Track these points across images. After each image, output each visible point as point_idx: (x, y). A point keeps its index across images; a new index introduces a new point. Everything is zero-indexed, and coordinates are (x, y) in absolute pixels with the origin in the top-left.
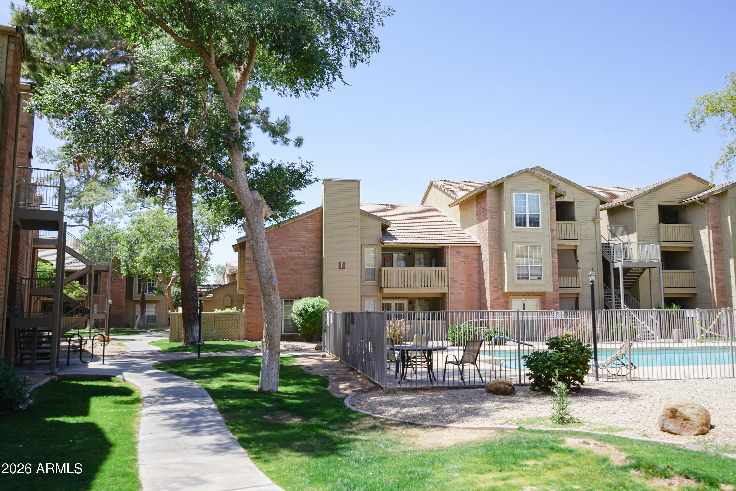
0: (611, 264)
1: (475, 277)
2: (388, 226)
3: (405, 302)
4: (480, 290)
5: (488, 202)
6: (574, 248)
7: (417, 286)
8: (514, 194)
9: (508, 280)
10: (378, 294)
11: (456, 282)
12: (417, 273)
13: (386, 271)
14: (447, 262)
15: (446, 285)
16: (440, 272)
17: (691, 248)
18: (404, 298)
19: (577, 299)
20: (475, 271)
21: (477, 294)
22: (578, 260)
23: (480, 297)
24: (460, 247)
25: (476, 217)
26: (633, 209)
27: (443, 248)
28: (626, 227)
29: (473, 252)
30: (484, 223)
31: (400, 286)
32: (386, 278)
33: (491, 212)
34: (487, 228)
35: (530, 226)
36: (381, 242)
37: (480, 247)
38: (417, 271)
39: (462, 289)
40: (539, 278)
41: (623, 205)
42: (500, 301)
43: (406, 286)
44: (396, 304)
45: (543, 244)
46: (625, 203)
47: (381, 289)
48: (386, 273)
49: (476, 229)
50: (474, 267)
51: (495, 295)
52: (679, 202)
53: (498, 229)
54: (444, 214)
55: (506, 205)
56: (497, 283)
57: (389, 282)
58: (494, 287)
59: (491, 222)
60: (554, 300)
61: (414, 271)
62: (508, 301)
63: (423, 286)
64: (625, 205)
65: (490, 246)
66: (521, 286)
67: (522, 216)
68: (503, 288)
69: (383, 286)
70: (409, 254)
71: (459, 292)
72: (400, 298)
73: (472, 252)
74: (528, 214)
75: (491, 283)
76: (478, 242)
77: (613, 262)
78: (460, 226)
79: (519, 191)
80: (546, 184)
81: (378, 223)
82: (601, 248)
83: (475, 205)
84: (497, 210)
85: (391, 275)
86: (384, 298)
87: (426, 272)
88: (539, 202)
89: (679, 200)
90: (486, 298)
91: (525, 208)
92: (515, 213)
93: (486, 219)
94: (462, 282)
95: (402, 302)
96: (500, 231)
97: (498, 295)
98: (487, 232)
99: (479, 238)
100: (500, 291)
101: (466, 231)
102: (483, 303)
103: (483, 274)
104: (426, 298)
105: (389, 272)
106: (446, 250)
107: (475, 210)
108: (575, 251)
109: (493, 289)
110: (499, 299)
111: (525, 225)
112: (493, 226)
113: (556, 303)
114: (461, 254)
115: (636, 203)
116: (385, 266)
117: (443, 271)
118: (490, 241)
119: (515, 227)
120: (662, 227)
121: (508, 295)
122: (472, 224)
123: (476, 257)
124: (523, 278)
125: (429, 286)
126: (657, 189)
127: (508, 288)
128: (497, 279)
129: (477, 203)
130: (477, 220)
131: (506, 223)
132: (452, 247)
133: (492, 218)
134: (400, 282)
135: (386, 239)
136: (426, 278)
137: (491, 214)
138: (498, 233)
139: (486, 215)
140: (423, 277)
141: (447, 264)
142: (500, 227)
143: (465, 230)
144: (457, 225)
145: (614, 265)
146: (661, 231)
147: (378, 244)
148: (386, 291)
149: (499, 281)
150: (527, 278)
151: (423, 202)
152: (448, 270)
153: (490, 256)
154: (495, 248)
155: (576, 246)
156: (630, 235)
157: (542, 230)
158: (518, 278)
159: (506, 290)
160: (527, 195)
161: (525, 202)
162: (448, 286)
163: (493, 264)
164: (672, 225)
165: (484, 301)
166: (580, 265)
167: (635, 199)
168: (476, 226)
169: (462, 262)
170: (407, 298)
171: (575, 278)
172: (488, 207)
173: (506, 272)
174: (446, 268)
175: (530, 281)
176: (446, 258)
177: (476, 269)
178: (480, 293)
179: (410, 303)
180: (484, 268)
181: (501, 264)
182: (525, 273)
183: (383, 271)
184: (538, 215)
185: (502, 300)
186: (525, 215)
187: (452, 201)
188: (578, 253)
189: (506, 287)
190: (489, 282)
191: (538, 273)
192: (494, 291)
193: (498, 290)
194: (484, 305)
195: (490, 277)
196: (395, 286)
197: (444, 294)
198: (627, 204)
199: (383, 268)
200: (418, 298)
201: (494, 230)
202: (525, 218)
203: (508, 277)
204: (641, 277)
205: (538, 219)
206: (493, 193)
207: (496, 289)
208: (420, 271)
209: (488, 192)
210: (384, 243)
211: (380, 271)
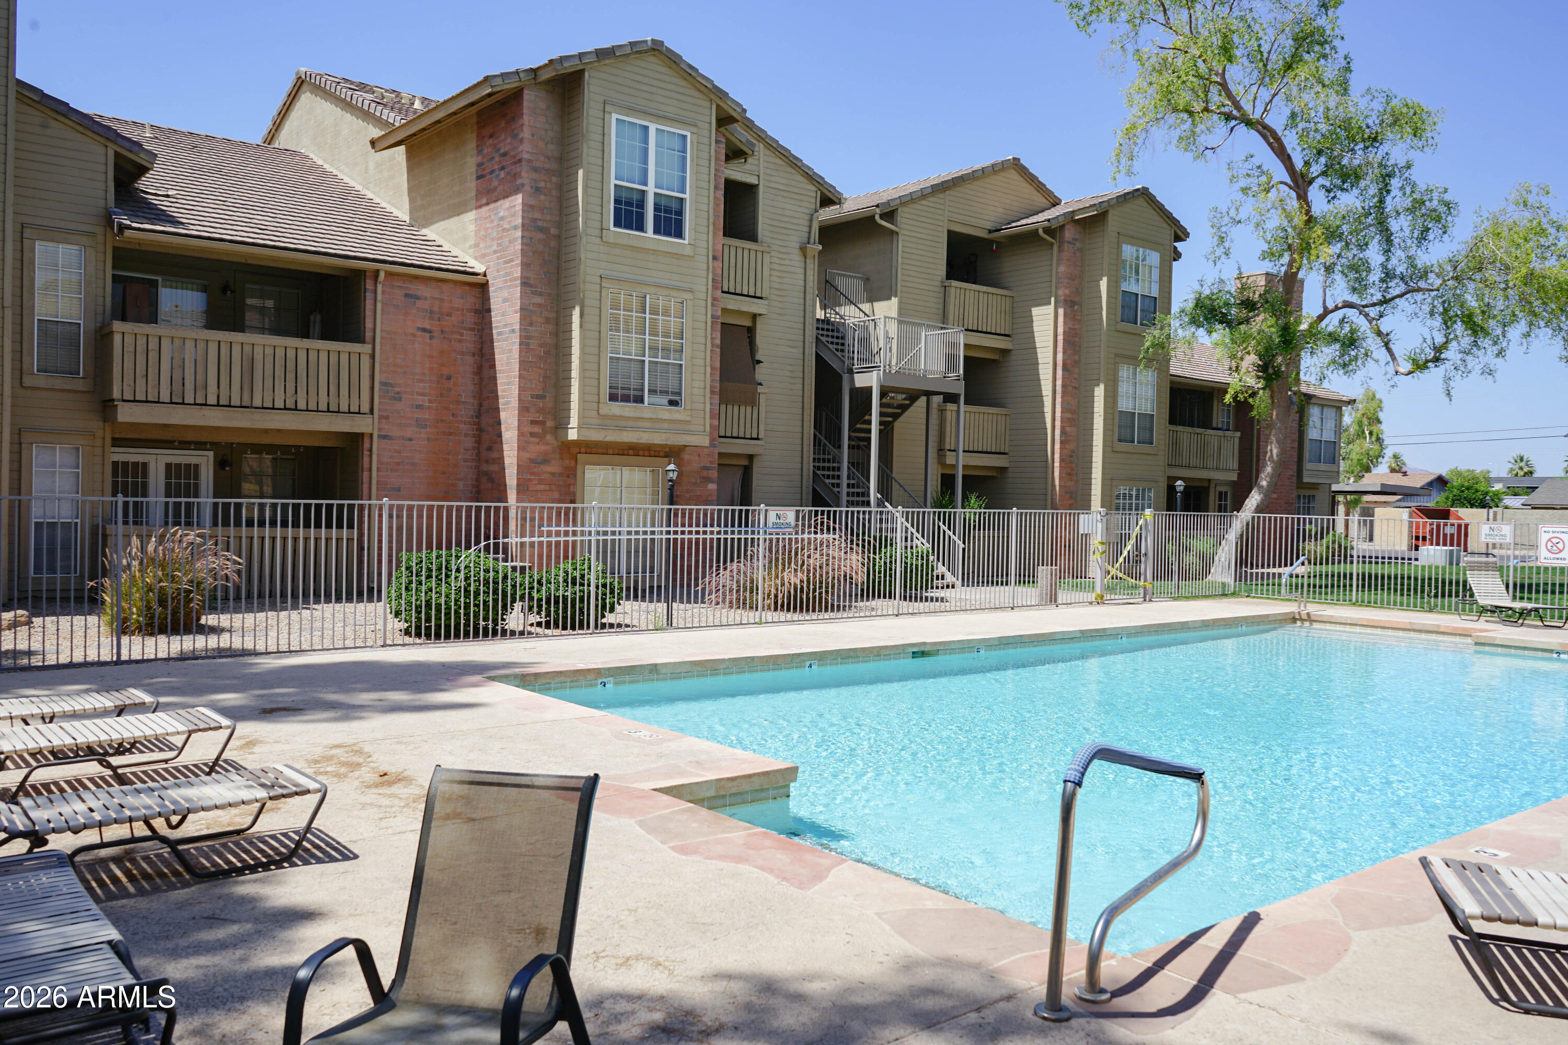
0: (846, 377)
1: (465, 387)
2: (143, 170)
3: (205, 461)
4: (480, 430)
5: (526, 133)
6: (748, 323)
7: (257, 402)
8: (614, 116)
9: (582, 401)
10: (96, 424)
11: (398, 398)
12: (258, 357)
13: (129, 340)
14: (369, 324)
15: (365, 408)
16: (344, 358)
17: (1005, 352)
18: (200, 445)
19: (747, 473)
20: (465, 367)
21: (469, 442)
22: (758, 357)
23: (478, 454)
24: (416, 277)
25: (472, 184)
26: (892, 233)
27: (359, 274)
28: (867, 280)
29: (464, 301)
30: (505, 203)
31: (189, 399)
32: (128, 364)
33: (536, 170)
34: (519, 221)
35: (657, 231)
36: (109, 222)
37: (483, 287)
38: (258, 351)
39: (420, 424)
40: (672, 403)
41: (873, 217)
42: (548, 468)
43: (212, 400)
44: (168, 466)
45: (688, 296)
46: (878, 211)
47: (106, 407)
48: (129, 347)
49: (472, 228)
50: (462, 353)
51: (536, 449)
52: (990, 231)
53: (553, 231)
54: (346, 180)
55: (589, 151)
56: (540, 411)
57: (141, 382)
58: (533, 422)
59: (532, 202)
60: (705, 473)
61: (247, 349)
62: (575, 469)
63: (279, 404)
64: (877, 217)
65: (525, 283)
66: (619, 423)
67: (635, 197)
68: (561, 425)
69: (116, 394)
70: (225, 289)
71: (408, 433)
72: (184, 445)
73: (457, 302)
74: (651, 189)
75: (523, 409)
76: (479, 268)
77: (851, 372)
78: (407, 218)
79: (631, 110)
80: (707, 104)
81: (101, 150)
82: (815, 332)
83: (472, 145)
84: (553, 166)
85: (153, 356)
86: (117, 442)
87: (291, 354)
88: (684, 158)
89: (989, 226)
90: (502, 458)
91: (645, 172)
92: (613, 181)
93: (516, 191)
94: (420, 400)
95: (193, 461)
96: (558, 237)
97: (543, 448)
98: (519, 234)
99: (480, 258)
100: (549, 437)
101: (429, 233)
102: (486, 474)
103: (495, 378)
104: (285, 449)
105: (141, 341)
106: (369, 284)
107: (472, 162)
108: (751, 331)
109: (528, 429)
110: (545, 461)
111: (641, 227)
112: (537, 215)
113: (708, 480)
114: (419, 304)
115: (903, 216)
116: (124, 319)
117: (354, 358)
118: (525, 265)
119: (612, 228)
120: (953, 290)
121: (574, 450)
122: (457, 210)
123: (470, 319)
124: (626, 399)
125: (302, 405)
126: (948, 188)
127: (580, 427)
128: (542, 397)
129: (480, 138)
130: (478, 197)
131: (586, 211)
132: (389, 274)
133: (538, 190)
134: (189, 385)
135: (133, 216)
136: (291, 376)
137: (534, 175)
138: (553, 244)
139: (515, 176)
140: (279, 372)
141: (368, 335)
142: (559, 225)
143: (424, 231)
144: (396, 212)
145: (852, 381)
146: (952, 301)
147: (99, 230)
148: (126, 414)
149: (549, 403)
150: (640, 400)
151: (271, 137)
152: (373, 356)
153: (522, 318)
154: (541, 294)
155: (754, 317)
156: (875, 304)
157: (688, 251)
158: (613, 398)
159: (573, 435)
160: (653, 128)
161: (645, 151)
162: (372, 411)
163: (534, 343)
164: (974, 287)
165: (494, 468)
166: (761, 373)
167: (903, 204)
168: (471, 215)
169: (424, 330)
170: (214, 446)
171: (749, 409)
172: (526, 150)
173: (575, 373)
174: (366, 348)
175: (645, 410)
176: (369, 313)
177: (470, 359)
178: (479, 441)
179: (221, 464)
180: (500, 358)
181: (557, 347)
182: (633, 383)
183: (117, 339)
184: (682, 200)
185: (554, 467)
186: (643, 193)
187: (376, 133)
188: (759, 340)
189: (574, 422)
190: (515, 403)
191: (672, 385)
192: (532, 435)
193: (545, 433)
194: (491, 480)
195: (521, 389)
196: (165, 397)
197: (355, 440)
198: (882, 216)
199: (118, 326)
200: (258, 449)
201: (541, 230)
202: (641, 204)
203: (582, 392)
204: (901, 419)
205: (680, 213)
206: (543, 105)
207: (537, 429)
208: (269, 351)
209: (528, 95)
210: (122, 228)
211: (102, 338)
